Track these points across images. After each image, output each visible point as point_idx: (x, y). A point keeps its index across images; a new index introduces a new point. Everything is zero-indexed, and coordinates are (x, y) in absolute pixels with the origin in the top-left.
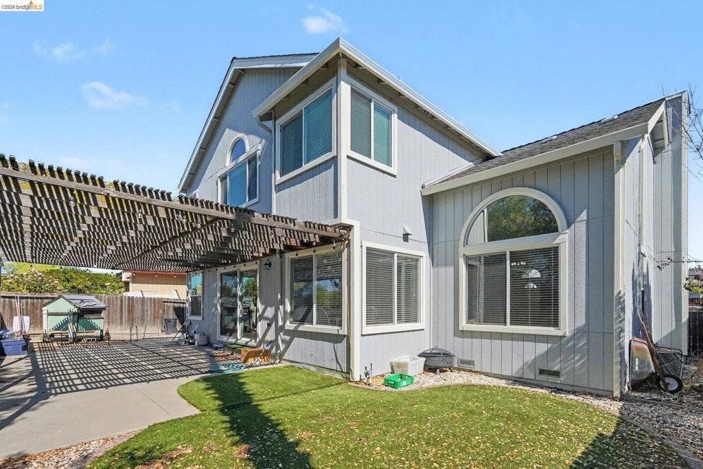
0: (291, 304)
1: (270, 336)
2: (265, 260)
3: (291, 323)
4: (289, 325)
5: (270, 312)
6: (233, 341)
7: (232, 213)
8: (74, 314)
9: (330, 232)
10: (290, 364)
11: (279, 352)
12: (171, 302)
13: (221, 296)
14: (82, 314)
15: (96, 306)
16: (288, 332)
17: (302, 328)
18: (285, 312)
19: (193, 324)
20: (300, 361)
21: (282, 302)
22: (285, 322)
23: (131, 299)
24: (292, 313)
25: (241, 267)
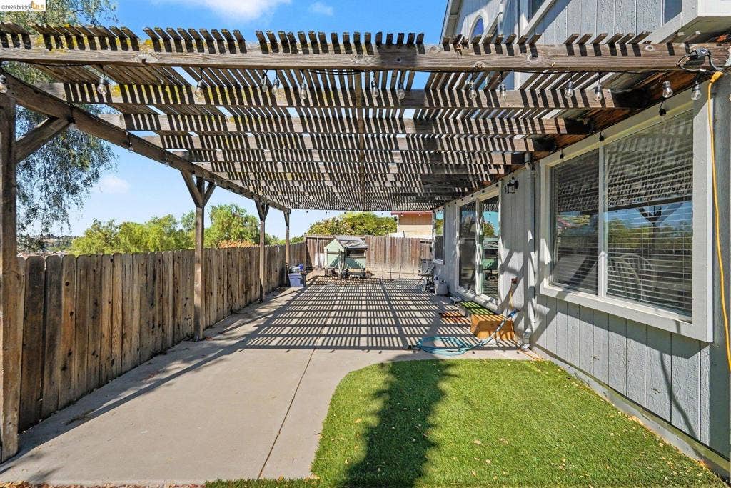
0: (551, 249)
1: (517, 300)
2: (508, 179)
3: (551, 283)
4: (549, 288)
5: (516, 262)
6: (472, 295)
7: (370, 52)
8: (342, 253)
9: (653, 57)
10: (548, 358)
11: (528, 330)
12: (427, 243)
13: (460, 237)
14: (348, 253)
15: (360, 247)
16: (544, 300)
17: (572, 297)
18: (540, 262)
19: (437, 267)
20: (569, 361)
21: (536, 246)
22: (539, 281)
23: (393, 240)
24: (553, 265)
25: (481, 196)
